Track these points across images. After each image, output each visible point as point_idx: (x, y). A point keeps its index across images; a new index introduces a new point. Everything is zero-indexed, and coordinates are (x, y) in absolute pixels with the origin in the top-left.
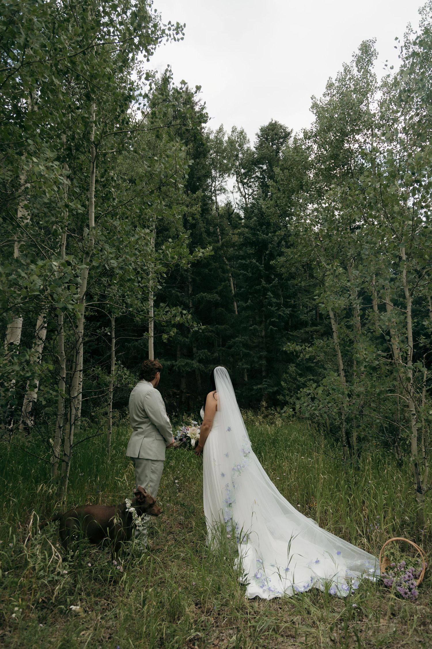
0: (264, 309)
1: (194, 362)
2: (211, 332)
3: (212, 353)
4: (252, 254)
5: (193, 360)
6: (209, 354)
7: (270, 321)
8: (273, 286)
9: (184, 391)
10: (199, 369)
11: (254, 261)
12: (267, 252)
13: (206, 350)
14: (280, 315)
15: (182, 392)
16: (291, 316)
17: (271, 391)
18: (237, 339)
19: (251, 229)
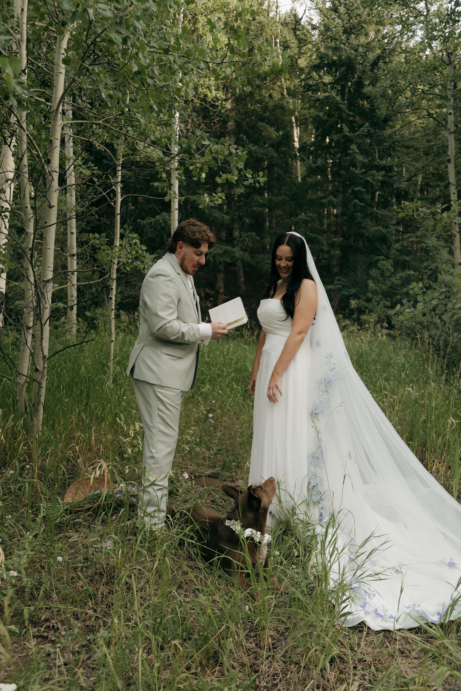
0: (342, 172)
1: (236, 249)
2: (261, 207)
3: (263, 238)
4: (330, 83)
5: (233, 247)
6: (258, 238)
7: (353, 191)
8: (358, 136)
9: (221, 291)
10: (242, 260)
11: (334, 94)
12: (353, 80)
13: (254, 233)
14: (368, 181)
15: (218, 292)
16: (384, 184)
17: (347, 294)
18: (300, 217)
19: (333, 39)
